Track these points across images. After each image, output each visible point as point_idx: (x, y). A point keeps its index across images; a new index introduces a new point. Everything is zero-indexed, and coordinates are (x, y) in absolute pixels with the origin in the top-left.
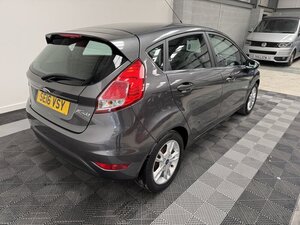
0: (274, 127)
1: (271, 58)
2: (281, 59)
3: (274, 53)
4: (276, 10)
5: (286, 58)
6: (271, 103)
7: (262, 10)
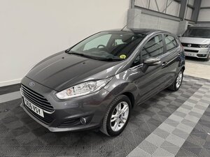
0: (202, 101)
1: (195, 55)
2: (202, 55)
3: (197, 51)
4: (196, 22)
5: (205, 55)
6: (198, 85)
7: (187, 22)
